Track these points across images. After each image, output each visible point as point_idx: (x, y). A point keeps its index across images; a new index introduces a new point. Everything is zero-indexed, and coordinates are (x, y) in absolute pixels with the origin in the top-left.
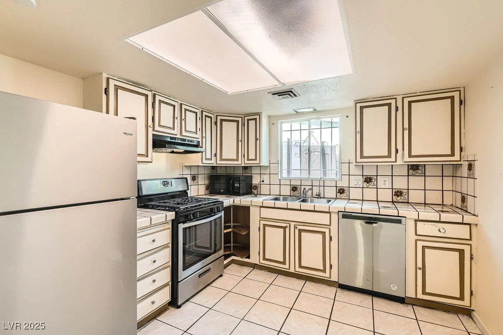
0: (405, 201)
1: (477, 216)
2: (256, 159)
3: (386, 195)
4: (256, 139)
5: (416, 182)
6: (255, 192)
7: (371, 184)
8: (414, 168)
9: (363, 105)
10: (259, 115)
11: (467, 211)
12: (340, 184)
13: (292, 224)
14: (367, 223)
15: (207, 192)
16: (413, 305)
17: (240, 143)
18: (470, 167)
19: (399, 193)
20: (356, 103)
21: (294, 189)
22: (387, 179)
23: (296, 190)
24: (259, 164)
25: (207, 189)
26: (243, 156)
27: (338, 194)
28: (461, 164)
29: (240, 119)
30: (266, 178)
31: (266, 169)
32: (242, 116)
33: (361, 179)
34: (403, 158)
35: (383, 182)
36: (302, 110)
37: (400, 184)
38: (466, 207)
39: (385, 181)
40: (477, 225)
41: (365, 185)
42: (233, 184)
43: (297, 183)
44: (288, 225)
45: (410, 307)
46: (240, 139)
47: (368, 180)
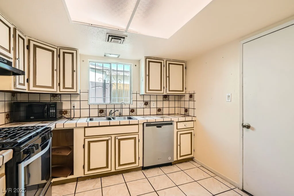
0: (162, 114)
1: (196, 117)
2: (73, 88)
3: (154, 111)
4: (73, 71)
5: (166, 104)
6: (66, 116)
7: (148, 105)
8: (166, 97)
9: (150, 60)
10: (76, 51)
11: (189, 116)
12: (131, 107)
13: (113, 137)
14: (157, 127)
15: (8, 121)
16: (175, 164)
17: (55, 72)
18: (191, 96)
19: (159, 110)
20: (146, 58)
21: (101, 111)
22: (155, 103)
23: (103, 112)
24: (76, 92)
25: (7, 118)
26: (58, 84)
27: (131, 113)
28: (185, 95)
29: (55, 50)
30: (77, 104)
31: (76, 97)
32: (56, 48)
33: (143, 103)
34: (166, 92)
35: (153, 105)
36: (112, 56)
37: (160, 105)
38: (189, 114)
39: (154, 104)
40: (195, 121)
41: (145, 106)
42: (48, 110)
43: (103, 107)
44: (110, 138)
45: (175, 165)
46: (55, 68)
47: (146, 103)
